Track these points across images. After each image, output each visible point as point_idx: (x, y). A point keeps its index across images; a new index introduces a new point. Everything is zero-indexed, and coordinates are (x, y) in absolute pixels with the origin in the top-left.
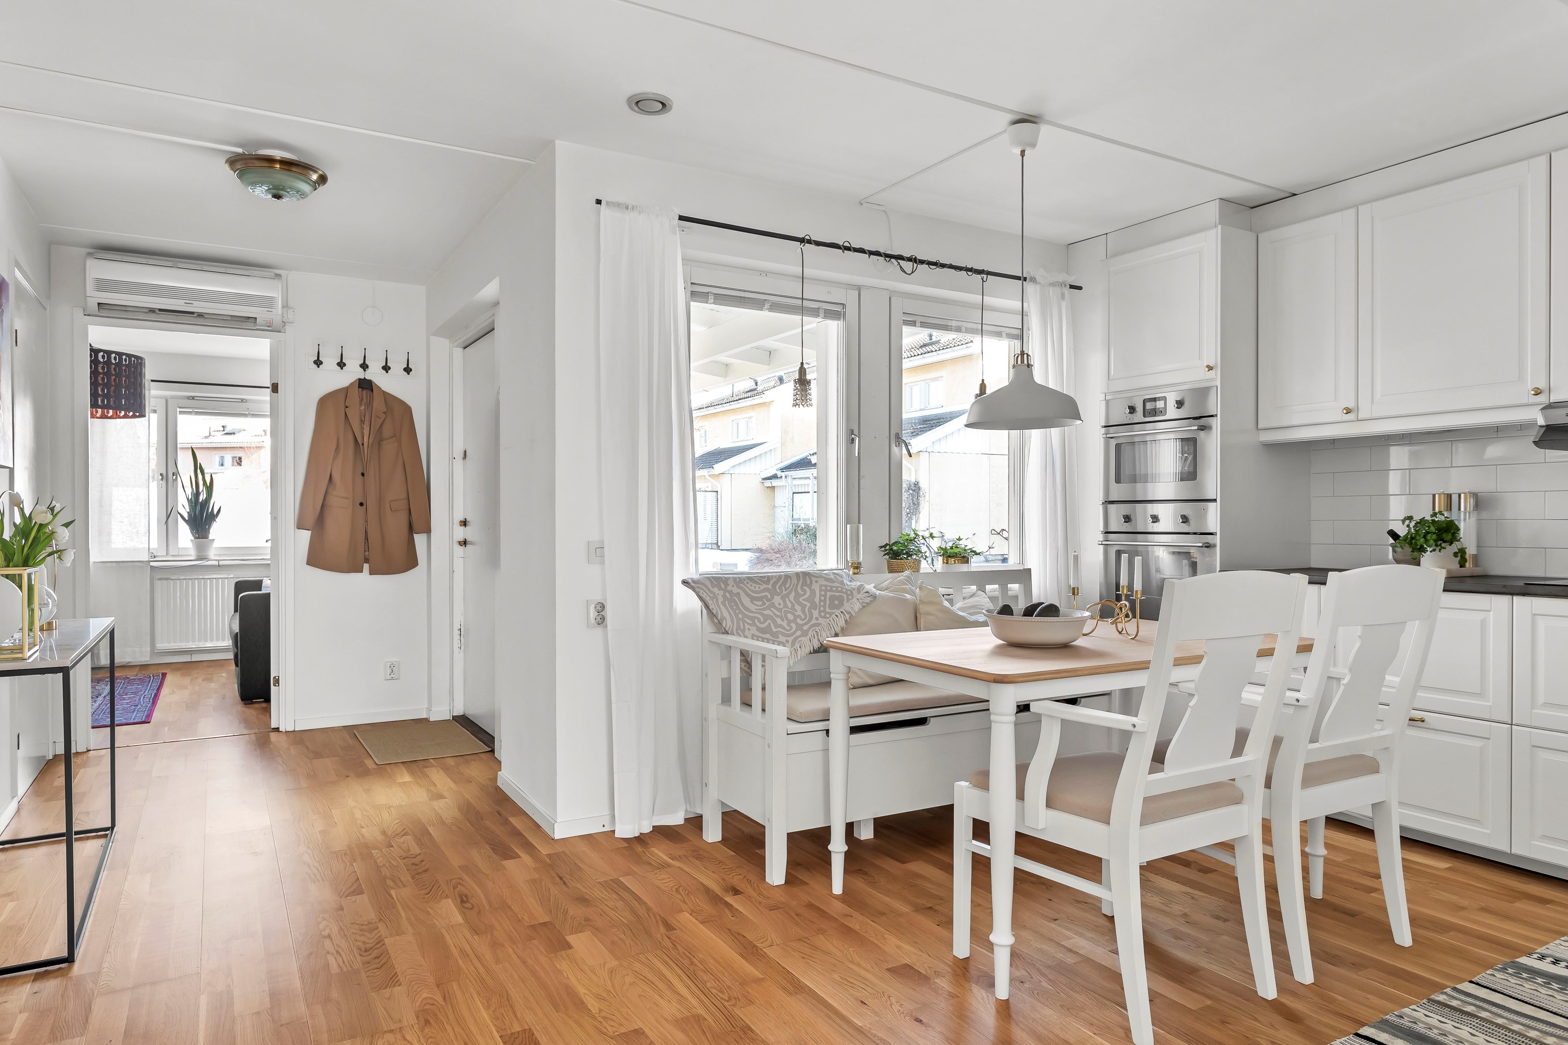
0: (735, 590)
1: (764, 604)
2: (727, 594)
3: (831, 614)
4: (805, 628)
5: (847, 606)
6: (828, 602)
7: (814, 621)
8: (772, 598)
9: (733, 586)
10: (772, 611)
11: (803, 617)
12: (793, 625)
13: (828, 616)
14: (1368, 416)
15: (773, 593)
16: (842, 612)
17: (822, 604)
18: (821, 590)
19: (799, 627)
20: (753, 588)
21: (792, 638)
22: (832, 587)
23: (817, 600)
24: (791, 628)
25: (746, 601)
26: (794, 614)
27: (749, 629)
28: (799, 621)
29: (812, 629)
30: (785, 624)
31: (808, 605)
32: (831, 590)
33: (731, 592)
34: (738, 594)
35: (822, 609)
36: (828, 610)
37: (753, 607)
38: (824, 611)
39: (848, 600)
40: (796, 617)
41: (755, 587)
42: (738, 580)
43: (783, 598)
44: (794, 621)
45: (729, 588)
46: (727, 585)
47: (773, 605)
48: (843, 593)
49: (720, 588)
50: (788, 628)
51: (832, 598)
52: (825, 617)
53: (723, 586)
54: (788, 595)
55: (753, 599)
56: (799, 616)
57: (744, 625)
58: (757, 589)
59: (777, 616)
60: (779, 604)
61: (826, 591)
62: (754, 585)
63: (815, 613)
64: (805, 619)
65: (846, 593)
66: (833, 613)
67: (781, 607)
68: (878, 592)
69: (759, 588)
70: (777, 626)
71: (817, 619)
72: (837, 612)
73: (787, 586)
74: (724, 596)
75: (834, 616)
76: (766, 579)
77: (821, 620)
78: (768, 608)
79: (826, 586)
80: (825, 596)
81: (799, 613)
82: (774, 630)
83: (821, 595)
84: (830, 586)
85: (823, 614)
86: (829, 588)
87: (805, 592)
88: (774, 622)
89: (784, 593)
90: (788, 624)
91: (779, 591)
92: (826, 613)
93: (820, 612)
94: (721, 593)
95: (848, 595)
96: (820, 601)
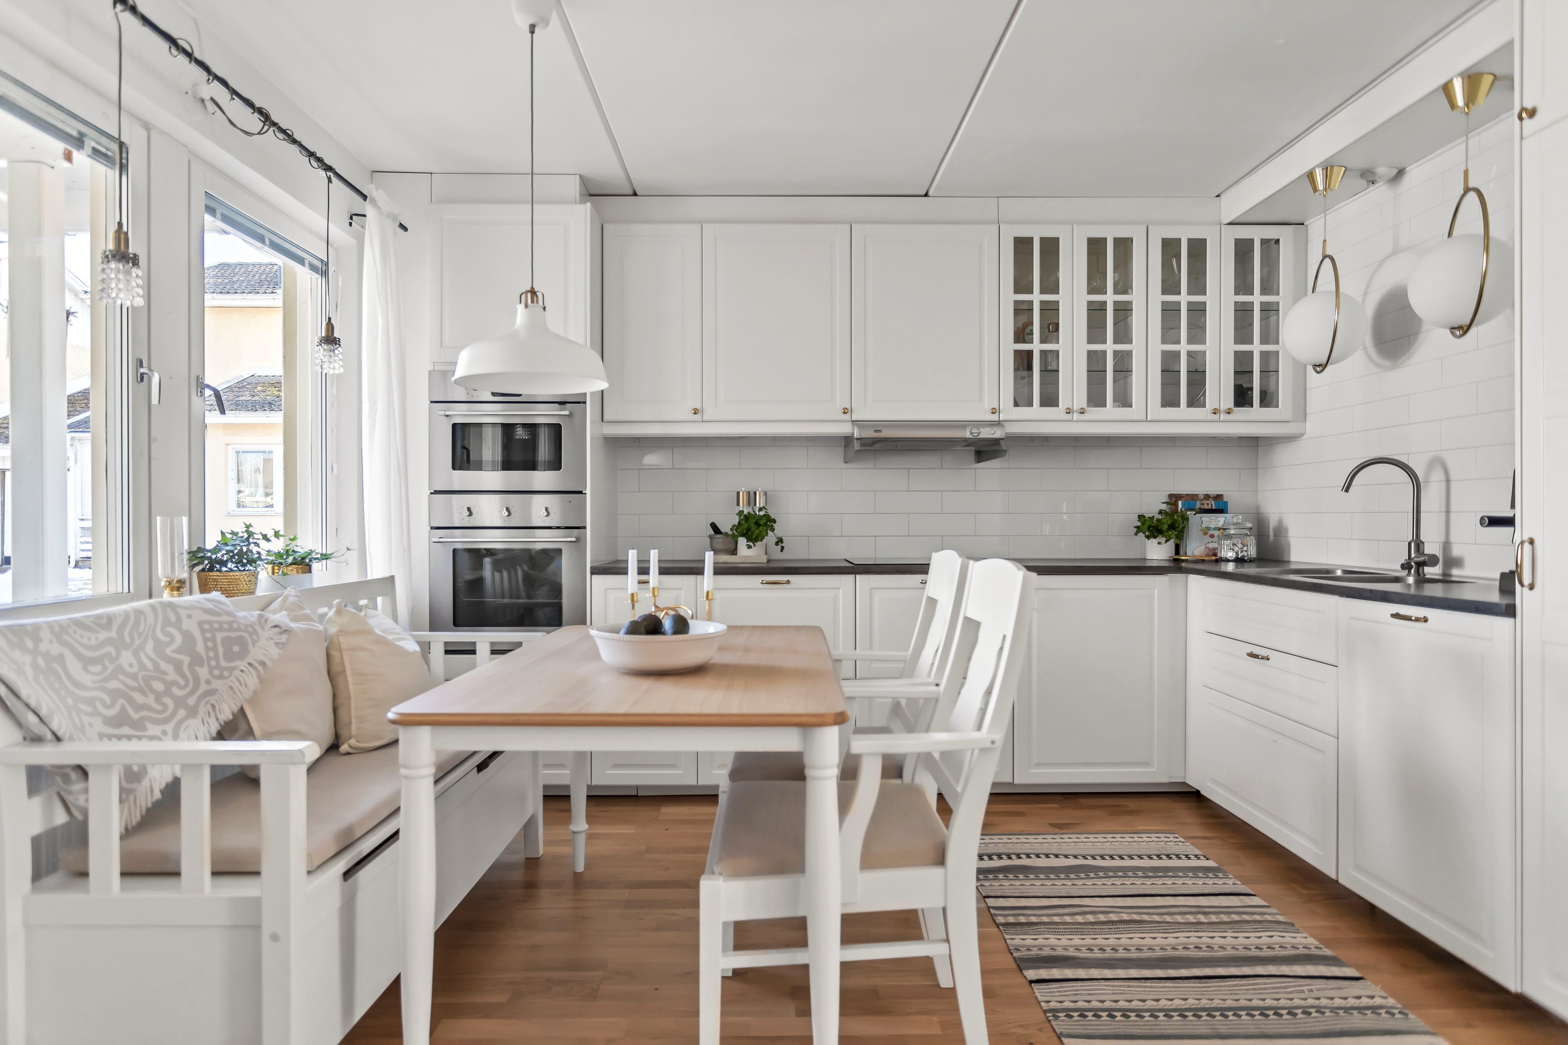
0: (56, 649)
1: (105, 668)
2: (41, 661)
3: (231, 670)
4: (191, 701)
5: (256, 654)
6: (221, 651)
7: (203, 687)
8: (118, 655)
9: (51, 642)
10: (122, 681)
11: (182, 682)
12: (167, 700)
13: (226, 673)
14: (712, 418)
15: (120, 644)
16: (250, 664)
17: (211, 654)
18: (203, 631)
19: (180, 703)
20: (85, 641)
21: (173, 723)
22: (220, 623)
23: (200, 648)
24: (166, 707)
25: (74, 666)
26: (163, 681)
27: (90, 725)
28: (176, 691)
29: (204, 702)
30: (150, 700)
31: (186, 659)
32: (221, 629)
33: (47, 655)
34: (61, 658)
35: (213, 663)
36: (223, 663)
37: (86, 679)
38: (218, 666)
39: (254, 643)
40: (169, 685)
41: (89, 639)
42: (57, 629)
43: (136, 654)
44: (167, 692)
45: (43, 647)
46: (37, 640)
47: (120, 669)
48: (242, 631)
49: (24, 649)
50: (160, 708)
51: (228, 642)
52: (221, 677)
53: (30, 644)
54: (141, 648)
55: (86, 662)
56: (174, 683)
57: (80, 719)
58: (93, 642)
59: (133, 689)
60: (131, 665)
61: (213, 631)
62: (86, 634)
63: (203, 673)
64: (186, 686)
65: (246, 631)
66: (234, 668)
67: (135, 669)
68: (293, 625)
69: (97, 639)
70: (139, 707)
71: (208, 682)
72: (242, 665)
73: (141, 629)
74: (35, 666)
75: (237, 673)
76: (104, 621)
77: (216, 684)
78: (113, 676)
79: (210, 623)
80: (213, 639)
81: (172, 676)
82: (135, 716)
83: (205, 640)
84: (217, 622)
85: (216, 672)
86: (216, 626)
87: (173, 640)
88: (131, 701)
89: (137, 642)
90: (158, 700)
91: (128, 640)
92: (222, 669)
93: (211, 669)
94: (27, 659)
95: (250, 634)
96: (207, 649)
